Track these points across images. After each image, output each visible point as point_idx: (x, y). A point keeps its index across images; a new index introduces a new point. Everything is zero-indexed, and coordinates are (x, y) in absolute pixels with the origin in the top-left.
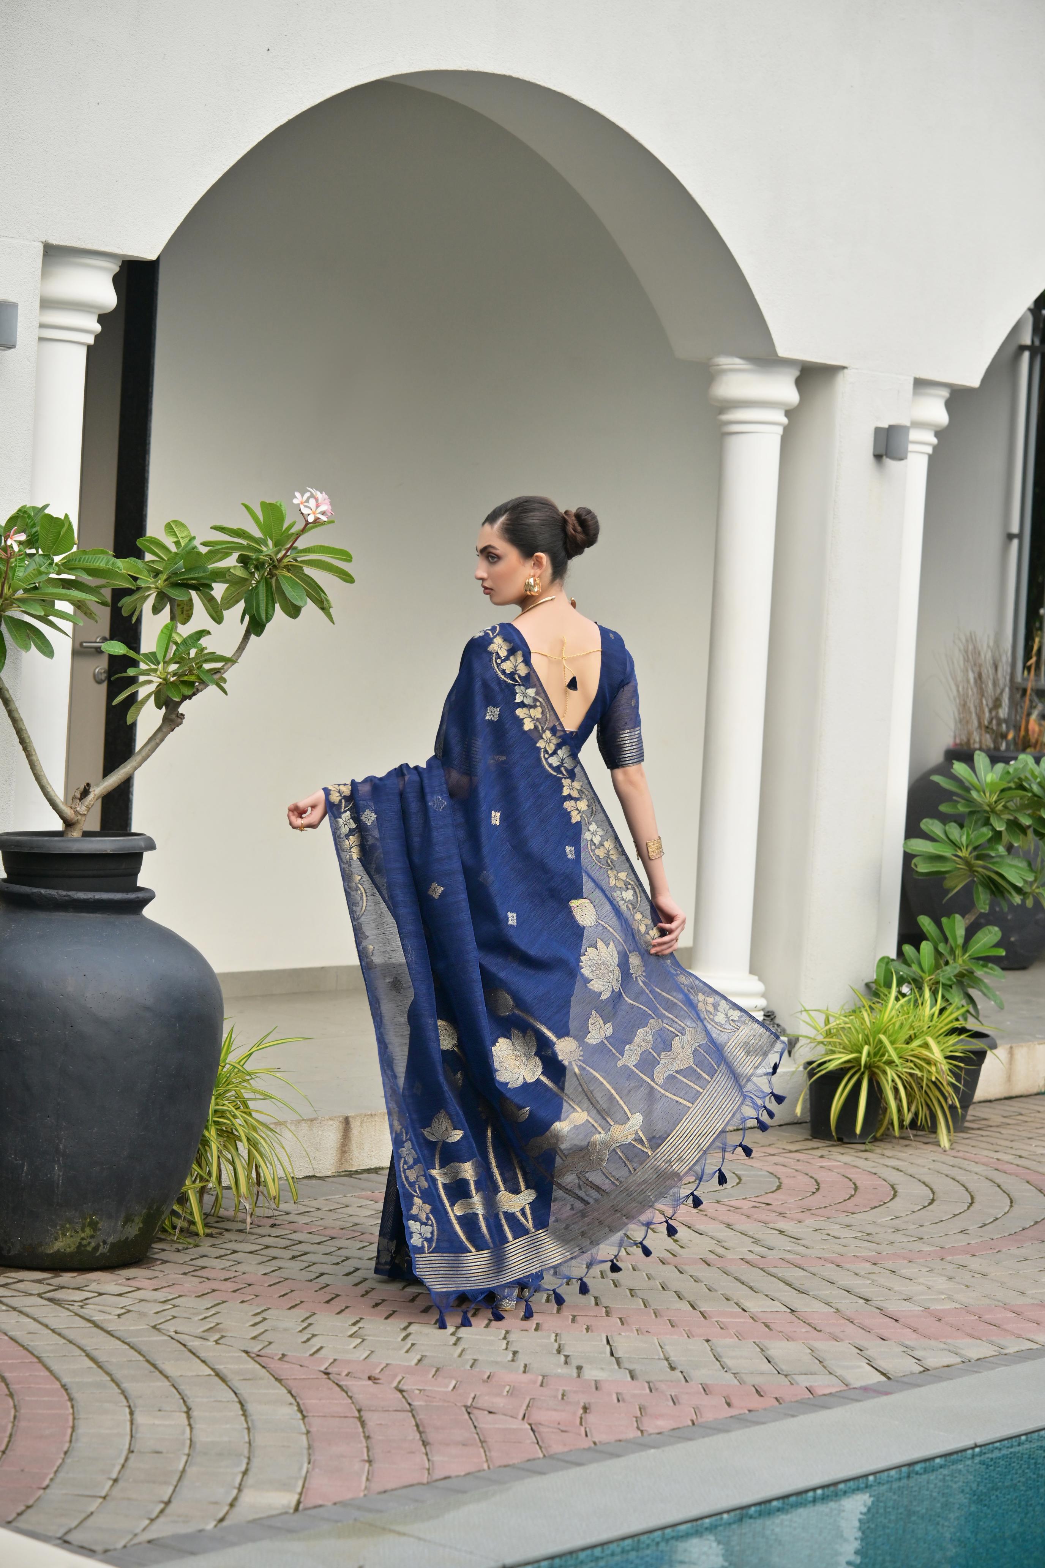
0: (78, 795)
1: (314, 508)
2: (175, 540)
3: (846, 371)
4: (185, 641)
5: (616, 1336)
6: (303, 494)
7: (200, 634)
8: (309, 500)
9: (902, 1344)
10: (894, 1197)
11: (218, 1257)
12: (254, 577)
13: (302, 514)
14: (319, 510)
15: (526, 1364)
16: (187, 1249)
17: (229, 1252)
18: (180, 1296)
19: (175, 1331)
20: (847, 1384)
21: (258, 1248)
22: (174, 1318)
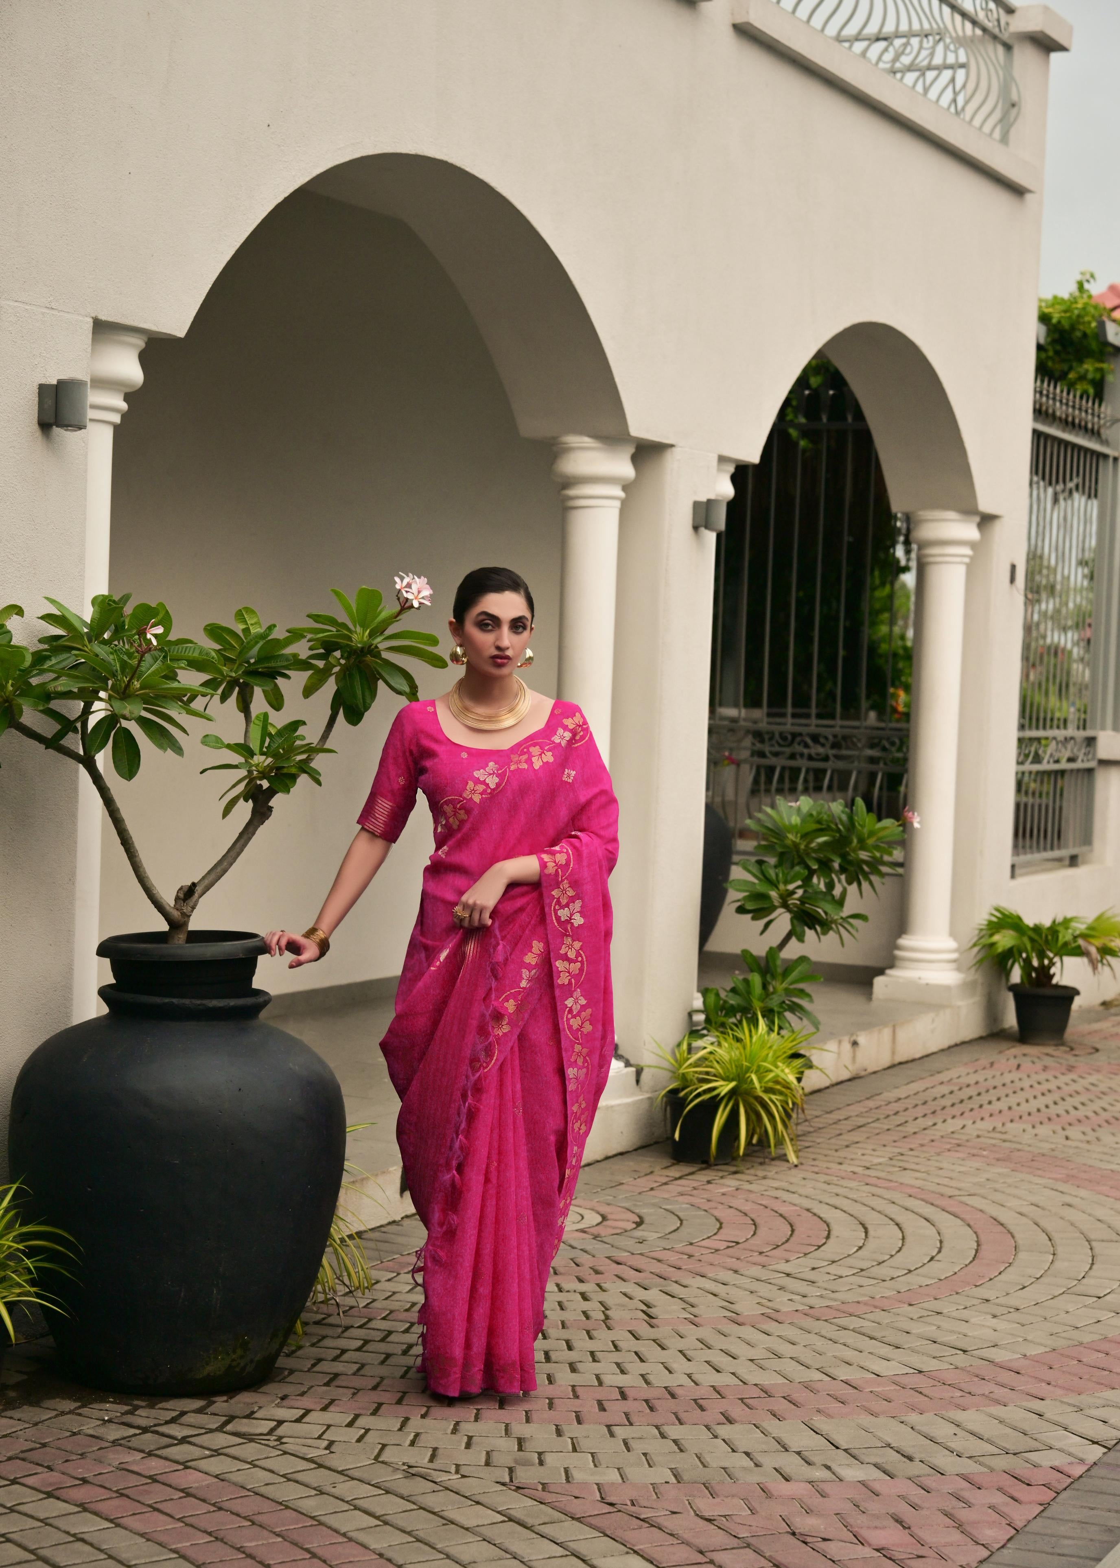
0: (181, 895)
1: (416, 593)
2: (244, 627)
3: (673, 449)
4: (280, 733)
5: (812, 1422)
6: (402, 579)
7: (295, 725)
8: (409, 585)
9: (1062, 1402)
10: (828, 1226)
11: (335, 1359)
12: (340, 664)
13: (399, 599)
14: (421, 595)
15: (775, 1469)
16: (293, 1352)
17: (339, 1352)
18: (357, 1417)
19: (404, 1464)
20: (1082, 1461)
21: (360, 1343)
22: (384, 1446)
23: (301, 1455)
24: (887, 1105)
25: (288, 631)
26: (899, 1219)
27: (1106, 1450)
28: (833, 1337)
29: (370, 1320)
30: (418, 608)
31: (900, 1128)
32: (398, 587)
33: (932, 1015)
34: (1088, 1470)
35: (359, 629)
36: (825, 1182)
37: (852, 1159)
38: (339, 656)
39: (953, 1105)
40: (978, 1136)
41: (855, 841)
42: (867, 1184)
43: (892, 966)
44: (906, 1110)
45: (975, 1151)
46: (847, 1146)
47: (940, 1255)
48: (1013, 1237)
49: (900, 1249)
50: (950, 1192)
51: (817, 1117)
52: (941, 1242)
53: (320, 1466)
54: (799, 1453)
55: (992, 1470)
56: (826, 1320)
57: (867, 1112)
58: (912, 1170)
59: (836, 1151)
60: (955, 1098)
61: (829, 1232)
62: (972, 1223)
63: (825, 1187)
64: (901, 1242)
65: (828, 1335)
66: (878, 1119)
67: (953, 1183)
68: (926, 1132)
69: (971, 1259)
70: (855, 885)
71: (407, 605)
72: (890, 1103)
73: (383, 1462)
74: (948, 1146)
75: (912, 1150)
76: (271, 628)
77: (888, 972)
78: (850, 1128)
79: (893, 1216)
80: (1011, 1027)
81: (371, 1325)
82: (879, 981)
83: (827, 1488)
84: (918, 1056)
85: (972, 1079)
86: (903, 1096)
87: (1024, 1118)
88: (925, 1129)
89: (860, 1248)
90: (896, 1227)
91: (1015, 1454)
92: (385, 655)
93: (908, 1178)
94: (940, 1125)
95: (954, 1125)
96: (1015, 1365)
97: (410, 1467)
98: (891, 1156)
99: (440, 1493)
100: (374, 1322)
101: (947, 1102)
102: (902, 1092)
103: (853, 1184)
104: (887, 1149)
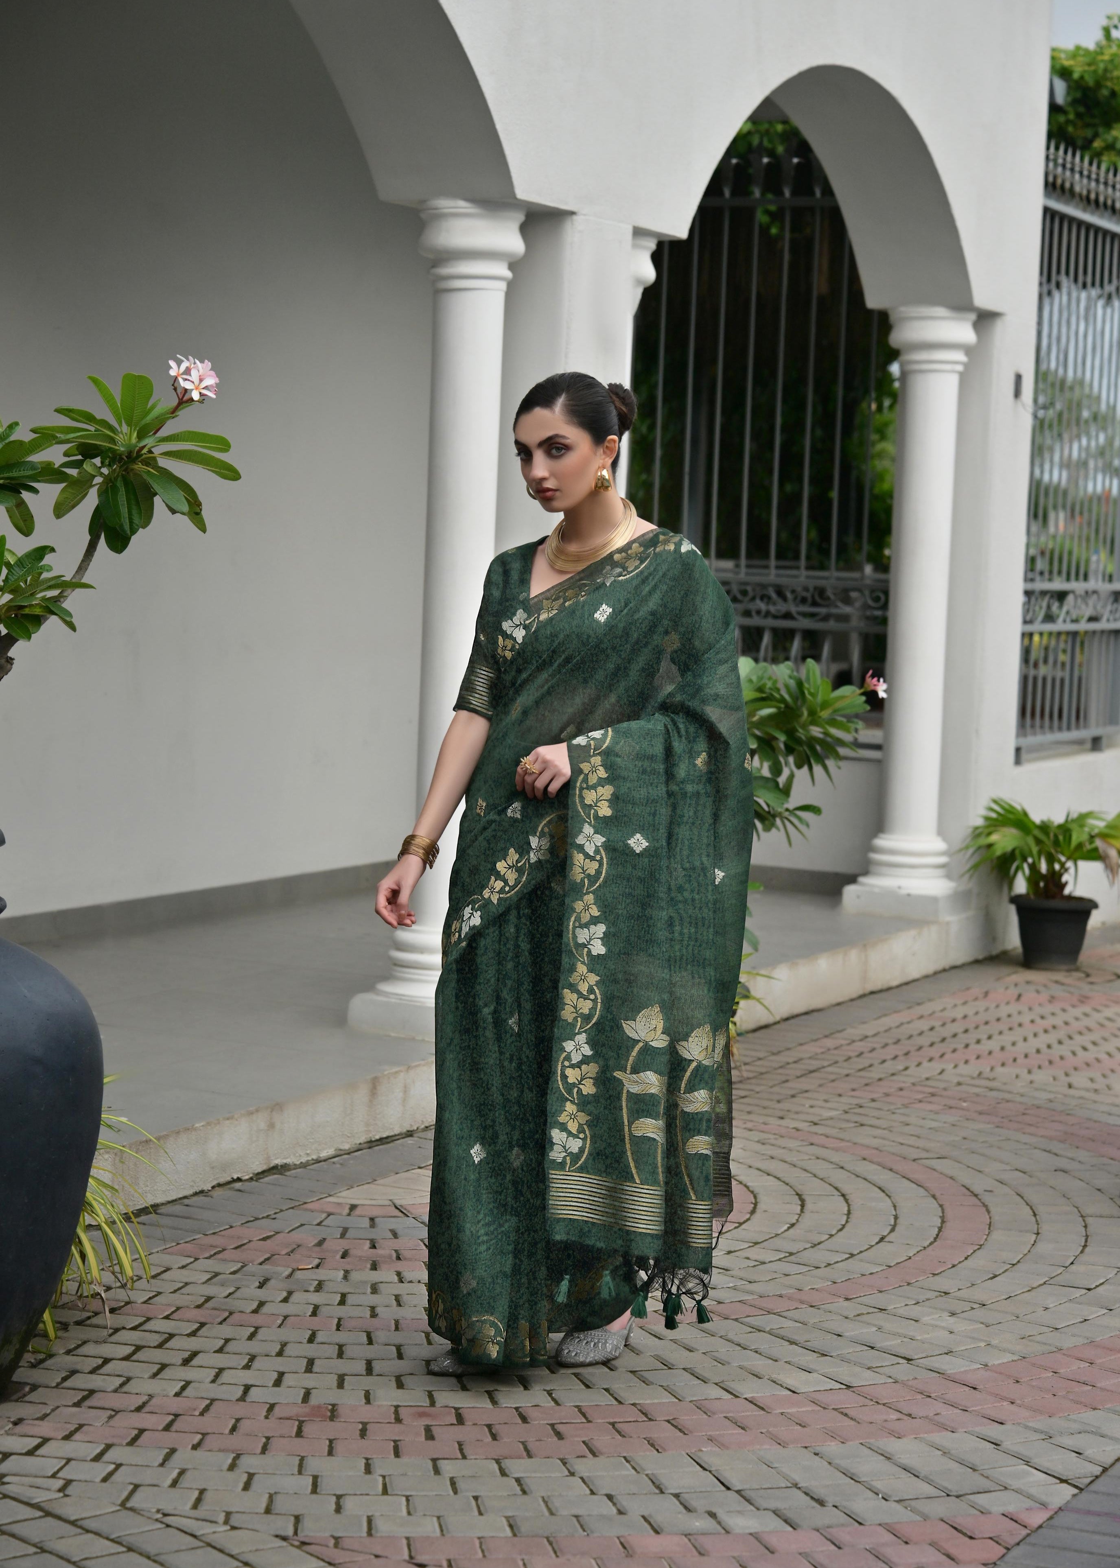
1: (197, 382)
3: (575, 217)
4: (20, 562)
5: (700, 1454)
6: (179, 363)
7: (42, 552)
8: (188, 371)
9: (1026, 1427)
10: (755, 1197)
11: (93, 1371)
12: (101, 474)
13: (175, 389)
14: (204, 384)
15: (643, 1517)
16: (42, 1361)
17: (100, 1361)
18: (108, 1447)
19: (158, 1511)
20: (1044, 1505)
21: (129, 1350)
22: (136, 1487)
23: (25, 1500)
24: (849, 1044)
25: (34, 431)
26: (845, 1189)
27: (1076, 1491)
28: (742, 1342)
29: (149, 1319)
30: (201, 401)
31: (862, 1073)
32: (173, 373)
33: (913, 933)
34: (1051, 1518)
35: (125, 428)
36: (758, 1142)
37: (797, 1113)
38: (99, 465)
39: (932, 1045)
40: (959, 1084)
41: (806, 713)
42: (812, 1144)
43: (866, 873)
44: (873, 1050)
45: (952, 1103)
46: (793, 1096)
47: (892, 1234)
48: (988, 1212)
49: (844, 1226)
50: (915, 1154)
51: (760, 1059)
52: (896, 1218)
53: (48, 1514)
54: (677, 1496)
55: (925, 1518)
56: (736, 1320)
57: (823, 1053)
58: (871, 1126)
59: (779, 1101)
60: (934, 1037)
61: (756, 1204)
62: (938, 1195)
63: (759, 1147)
64: (845, 1218)
65: (736, 1339)
66: (836, 1062)
67: (921, 1143)
68: (894, 1078)
69: (932, 1239)
70: (805, 768)
71: (186, 398)
72: (854, 1041)
73: (132, 1509)
74: (920, 1096)
75: (873, 1100)
76: (12, 427)
77: (861, 879)
78: (799, 1073)
79: (839, 1185)
80: (1015, 949)
81: (148, 1326)
82: (850, 891)
83: (707, 1543)
84: (895, 983)
85: (959, 1013)
86: (870, 1033)
87: (1018, 1061)
88: (893, 1075)
89: (793, 1225)
90: (842, 1198)
91: (958, 1497)
92: (163, 462)
93: (864, 1137)
94: (912, 1070)
95: (930, 1069)
96: (971, 1379)
97: (165, 1515)
98: (846, 1108)
99: (199, 1551)
100: (152, 1322)
101: (924, 1041)
102: (869, 1029)
103: (792, 1144)
104: (843, 1099)
